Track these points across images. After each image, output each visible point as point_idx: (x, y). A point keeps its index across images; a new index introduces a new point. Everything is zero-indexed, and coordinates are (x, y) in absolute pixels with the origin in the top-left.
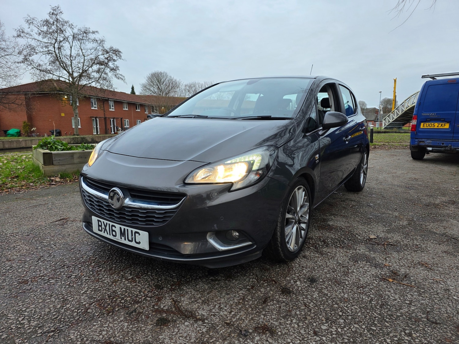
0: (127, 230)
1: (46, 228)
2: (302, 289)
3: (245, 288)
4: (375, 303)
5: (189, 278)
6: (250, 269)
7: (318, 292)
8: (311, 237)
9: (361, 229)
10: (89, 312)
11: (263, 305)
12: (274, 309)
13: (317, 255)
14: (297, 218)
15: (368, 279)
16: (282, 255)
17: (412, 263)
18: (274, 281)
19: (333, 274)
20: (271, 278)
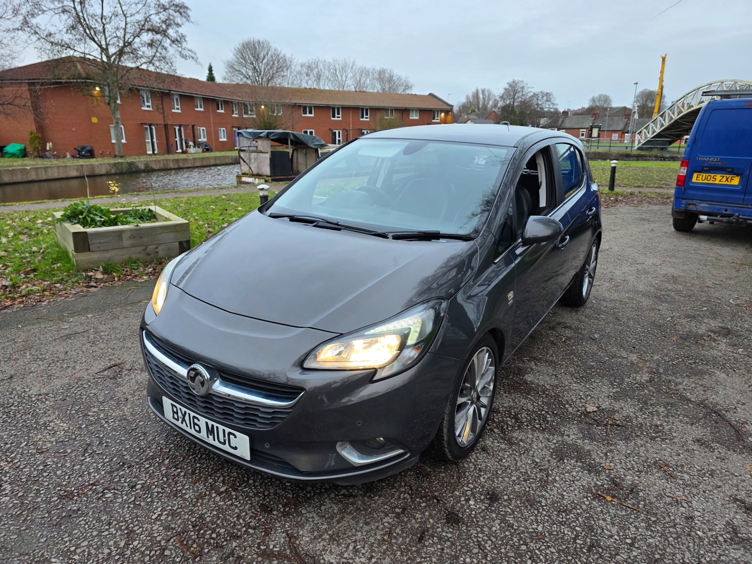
0: (217, 428)
1: (89, 383)
2: (476, 514)
3: (393, 513)
4: (581, 542)
5: (310, 492)
6: (400, 474)
7: (499, 521)
8: (497, 407)
9: (575, 390)
10: (166, 556)
11: (418, 546)
12: (434, 554)
13: (503, 446)
14: (475, 395)
15: (576, 495)
17: (645, 464)
18: (435, 497)
19: (525, 485)
20: (431, 492)
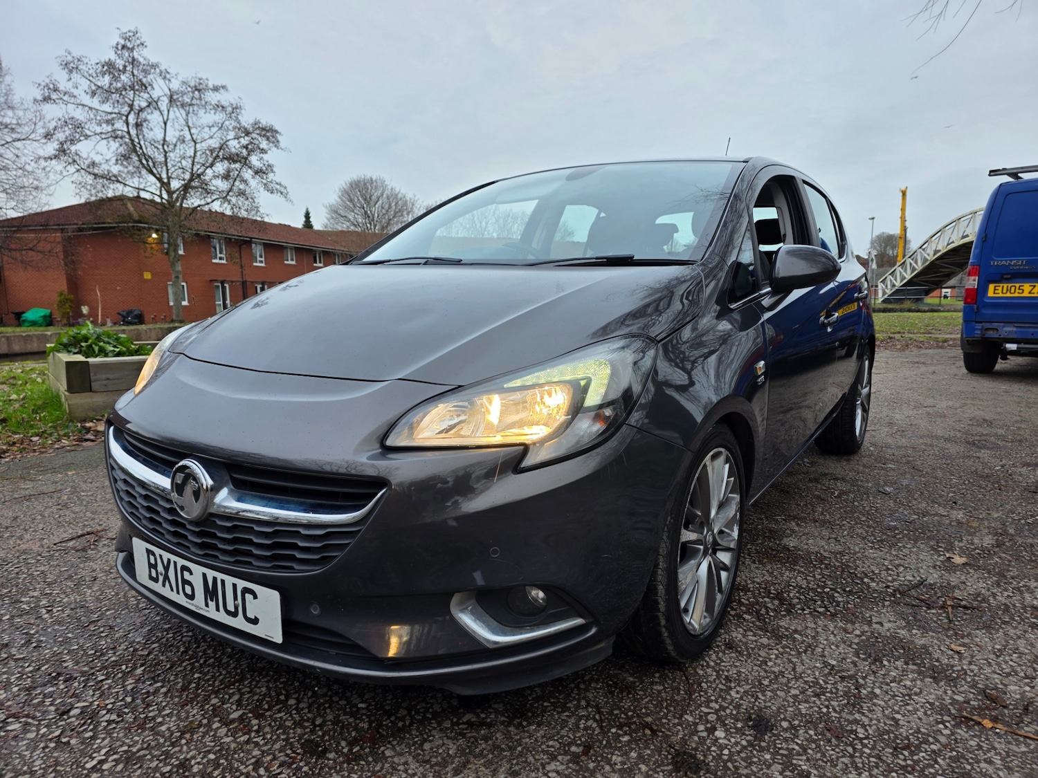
0: (223, 582)
1: (39, 558)
2: (731, 754)
3: (566, 753)
5: (403, 719)
6: (577, 687)
7: (779, 767)
8: (743, 583)
9: (874, 559)
13: (765, 641)
14: (710, 539)
15: (920, 719)
16: (670, 648)
18: (647, 726)
19: (818, 703)
20: (638, 716)
